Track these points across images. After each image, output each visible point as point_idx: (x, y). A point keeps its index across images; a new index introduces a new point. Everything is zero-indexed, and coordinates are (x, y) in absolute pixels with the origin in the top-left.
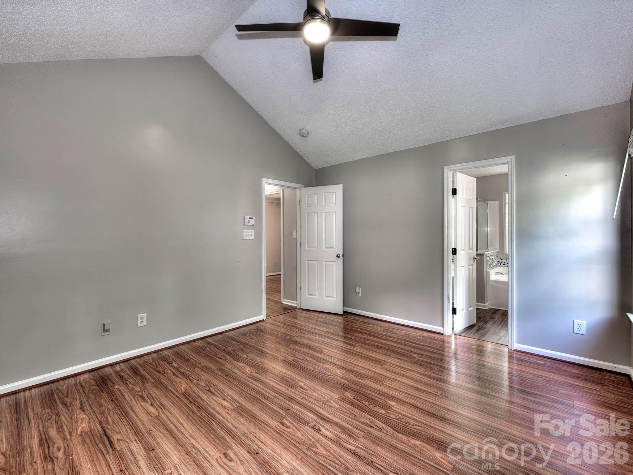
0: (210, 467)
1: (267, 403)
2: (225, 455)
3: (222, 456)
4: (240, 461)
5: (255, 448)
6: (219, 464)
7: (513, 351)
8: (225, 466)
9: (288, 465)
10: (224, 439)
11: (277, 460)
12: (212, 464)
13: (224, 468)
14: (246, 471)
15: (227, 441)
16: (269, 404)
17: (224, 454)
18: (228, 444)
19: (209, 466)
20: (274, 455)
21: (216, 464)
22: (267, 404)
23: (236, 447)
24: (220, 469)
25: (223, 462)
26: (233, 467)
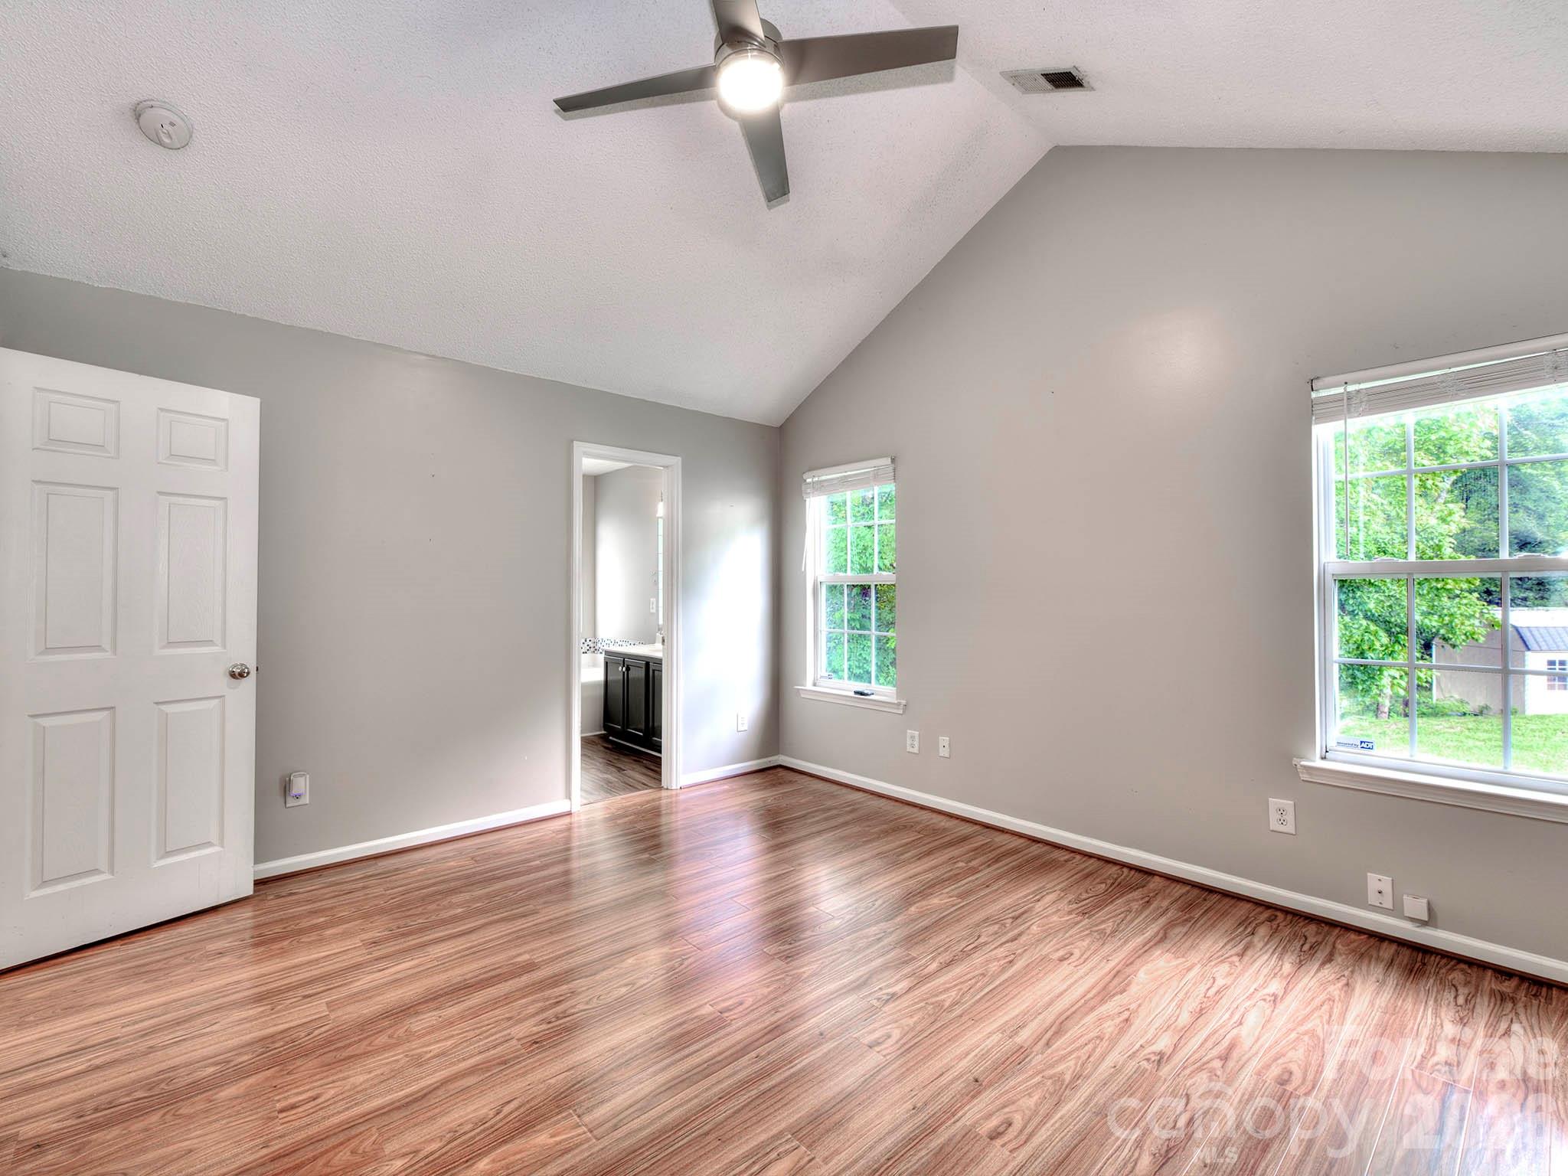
0: (1040, 1159)
1: (788, 1073)
2: (994, 1135)
3: (999, 1142)
4: (1004, 1107)
5: (962, 1085)
6: (1025, 1142)
7: (678, 791)
8: (1029, 1130)
9: (995, 1038)
10: (941, 1149)
11: (987, 1052)
12: (1027, 1157)
13: (1033, 1131)
14: (1029, 1094)
15: (950, 1140)
16: (792, 1070)
17: (992, 1138)
18: (958, 1137)
19: (1036, 1163)
20: (976, 1055)
21: (1028, 1149)
22: (793, 1074)
23: (963, 1120)
24: (1036, 1141)
25: (1016, 1137)
26: (1027, 1117)
